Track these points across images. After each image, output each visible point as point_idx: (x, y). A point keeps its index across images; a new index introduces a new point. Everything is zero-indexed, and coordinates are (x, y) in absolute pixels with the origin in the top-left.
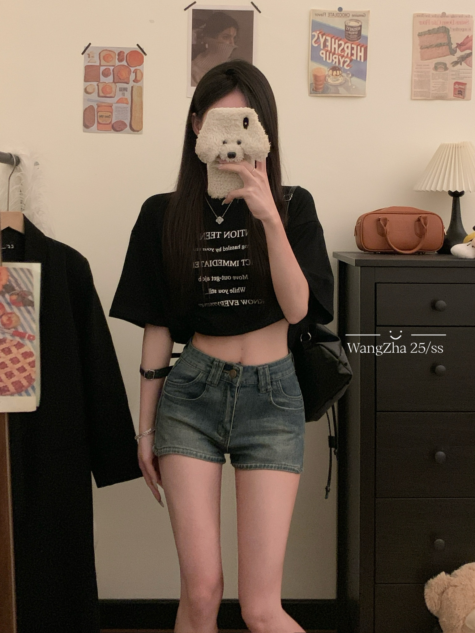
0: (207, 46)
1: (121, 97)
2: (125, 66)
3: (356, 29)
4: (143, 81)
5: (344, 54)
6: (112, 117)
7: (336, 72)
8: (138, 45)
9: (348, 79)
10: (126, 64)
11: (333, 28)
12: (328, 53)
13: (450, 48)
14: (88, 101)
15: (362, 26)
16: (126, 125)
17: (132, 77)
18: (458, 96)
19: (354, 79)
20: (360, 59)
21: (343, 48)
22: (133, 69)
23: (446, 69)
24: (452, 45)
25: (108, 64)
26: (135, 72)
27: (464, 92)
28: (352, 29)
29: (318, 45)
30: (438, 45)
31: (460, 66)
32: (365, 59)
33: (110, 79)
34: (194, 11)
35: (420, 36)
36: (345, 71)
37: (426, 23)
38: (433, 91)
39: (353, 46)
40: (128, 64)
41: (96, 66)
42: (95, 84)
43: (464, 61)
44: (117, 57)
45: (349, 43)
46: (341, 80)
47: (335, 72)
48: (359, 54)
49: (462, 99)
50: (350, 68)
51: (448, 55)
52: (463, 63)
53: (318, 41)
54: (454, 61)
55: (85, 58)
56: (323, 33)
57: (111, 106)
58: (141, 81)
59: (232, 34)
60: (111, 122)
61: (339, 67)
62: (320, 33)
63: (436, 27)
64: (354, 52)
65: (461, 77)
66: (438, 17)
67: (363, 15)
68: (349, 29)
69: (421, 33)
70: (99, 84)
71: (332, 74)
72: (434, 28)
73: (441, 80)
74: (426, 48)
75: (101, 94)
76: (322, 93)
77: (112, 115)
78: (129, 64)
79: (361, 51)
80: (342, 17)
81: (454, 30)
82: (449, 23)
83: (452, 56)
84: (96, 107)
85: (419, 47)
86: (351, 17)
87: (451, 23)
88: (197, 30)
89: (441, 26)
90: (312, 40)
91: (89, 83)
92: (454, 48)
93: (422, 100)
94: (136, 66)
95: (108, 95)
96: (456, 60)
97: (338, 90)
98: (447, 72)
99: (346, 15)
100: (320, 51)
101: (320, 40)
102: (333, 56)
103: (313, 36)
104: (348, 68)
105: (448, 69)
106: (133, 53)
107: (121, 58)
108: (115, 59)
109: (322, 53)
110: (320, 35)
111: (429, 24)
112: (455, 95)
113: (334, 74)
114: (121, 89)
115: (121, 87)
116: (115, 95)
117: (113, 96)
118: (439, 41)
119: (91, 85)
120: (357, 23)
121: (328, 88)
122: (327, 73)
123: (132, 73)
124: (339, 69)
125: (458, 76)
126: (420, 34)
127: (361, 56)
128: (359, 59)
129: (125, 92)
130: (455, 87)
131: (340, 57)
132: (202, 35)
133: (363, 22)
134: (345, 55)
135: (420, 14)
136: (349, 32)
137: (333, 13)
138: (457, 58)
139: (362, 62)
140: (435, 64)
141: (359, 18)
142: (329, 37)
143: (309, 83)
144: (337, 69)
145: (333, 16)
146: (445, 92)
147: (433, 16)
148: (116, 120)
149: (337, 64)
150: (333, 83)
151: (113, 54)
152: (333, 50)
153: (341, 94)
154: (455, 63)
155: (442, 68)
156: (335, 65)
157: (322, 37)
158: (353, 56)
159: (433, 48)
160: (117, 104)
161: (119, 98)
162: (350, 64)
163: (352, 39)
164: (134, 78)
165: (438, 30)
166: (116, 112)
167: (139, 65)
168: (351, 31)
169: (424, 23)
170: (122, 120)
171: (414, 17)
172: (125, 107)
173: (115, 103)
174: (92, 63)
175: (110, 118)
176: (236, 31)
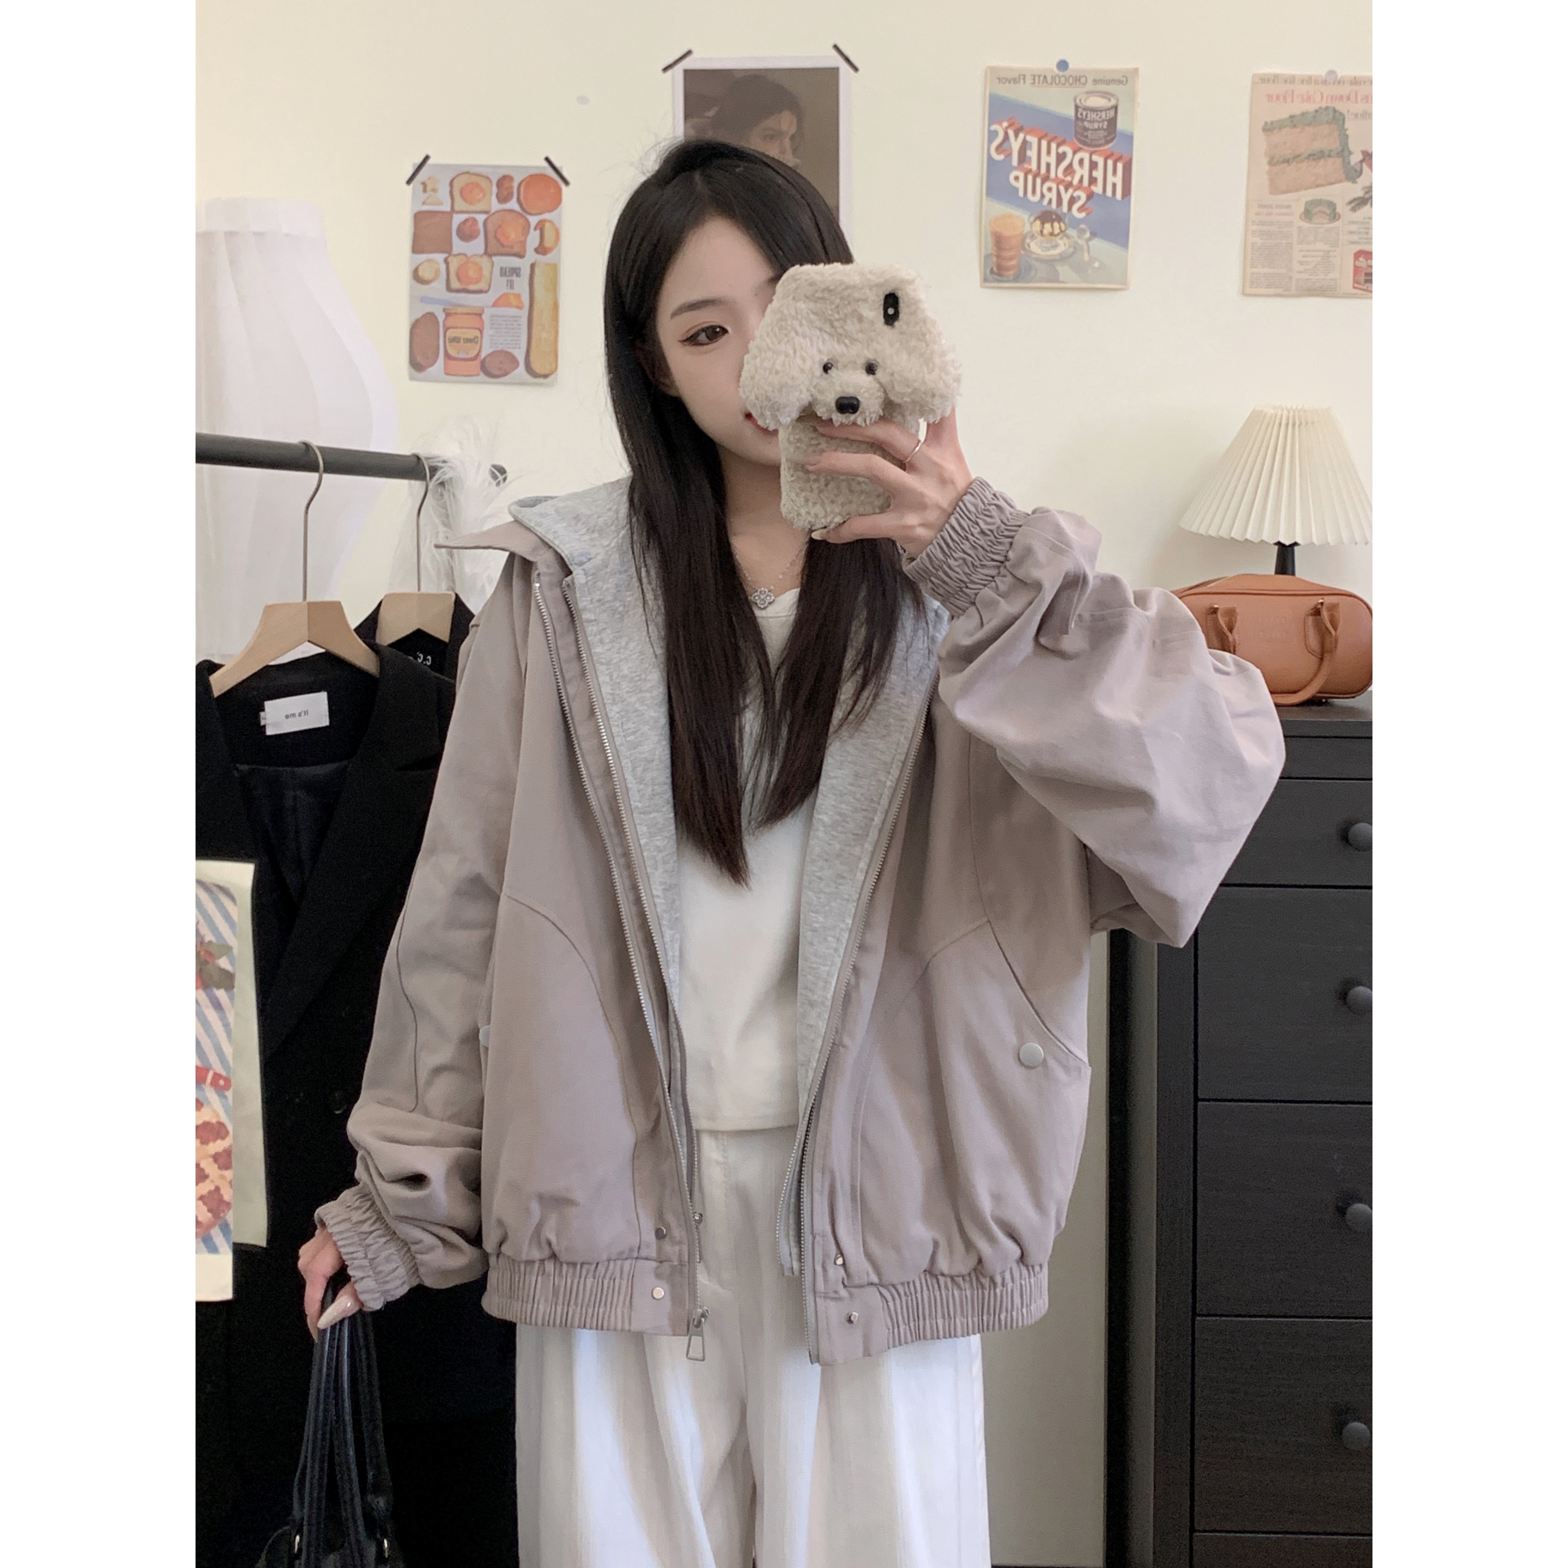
1: (506, 290)
2: (516, 212)
3: (1104, 116)
4: (560, 250)
5: (1073, 178)
6: (481, 343)
7: (1052, 226)
8: (547, 159)
9: (1081, 242)
10: (517, 207)
11: (1047, 114)
12: (1030, 178)
13: (1346, 163)
14: (421, 302)
15: (1119, 108)
16: (518, 362)
17: (533, 239)
18: (1365, 287)
19: (1097, 244)
20: (1114, 192)
21: (1070, 165)
22: (533, 220)
23: (1334, 216)
24: (1351, 157)
25: (473, 208)
26: (539, 227)
28: (1094, 115)
29: (1006, 157)
30: (1314, 155)
31: (1369, 209)
32: (1127, 191)
33: (477, 246)
34: (689, 74)
35: (1268, 130)
36: (1075, 223)
37: (1285, 98)
38: (1301, 272)
39: (1095, 158)
40: (522, 207)
41: (443, 213)
42: (440, 257)
44: (495, 189)
45: (1086, 151)
46: (1063, 246)
47: (1048, 226)
48: (1110, 179)
50: (1088, 214)
51: (1340, 181)
53: (1005, 145)
54: (1356, 195)
55: (413, 193)
56: (1019, 125)
57: (480, 315)
58: (555, 252)
59: (784, 127)
60: (478, 355)
61: (1059, 213)
62: (1010, 126)
63: (1310, 107)
64: (1098, 174)
66: (1316, 82)
67: (1121, 79)
68: (1084, 114)
69: (1272, 123)
70: (449, 260)
71: (1042, 232)
72: (1305, 110)
73: (1320, 246)
74: (1283, 162)
75: (455, 284)
76: (1016, 279)
77: (482, 337)
78: (524, 206)
79: (1115, 172)
80: (1067, 84)
81: (1356, 116)
82: (1345, 99)
83: (1348, 185)
84: (441, 317)
85: (1265, 161)
86: (1090, 86)
87: (1348, 99)
88: (696, 120)
89: (1324, 105)
90: (990, 141)
91: (423, 257)
92: (1356, 164)
93: (1274, 296)
94: (543, 213)
95: (472, 287)
96: (1360, 194)
97: (1056, 271)
98: (1337, 224)
99: (1078, 80)
100: (1011, 172)
101: (1010, 145)
102: (1043, 184)
103: (992, 135)
104: (1083, 215)
105: (1340, 217)
106: (535, 179)
107: (505, 193)
108: (491, 194)
109: (1017, 178)
110: (1011, 133)
111: (1292, 101)
112: (1356, 285)
113: (1046, 232)
114: (503, 272)
115: (504, 265)
116: (490, 286)
117: (486, 289)
118: (1317, 145)
119: (429, 260)
120: (1105, 100)
121: (1030, 268)
122: (1027, 228)
123: (532, 229)
124: (1059, 219)
126: (1269, 126)
127: (1114, 185)
128: (1109, 193)
129: (514, 278)
130: (1357, 263)
131: (1062, 188)
133: (1121, 97)
134: (1076, 182)
135: (1268, 74)
136: (1086, 124)
137: (1043, 74)
138: (1364, 188)
139: (1118, 201)
140: (1307, 203)
141: (1111, 88)
142: (1034, 135)
143: (983, 256)
144: (1054, 217)
145: (1043, 82)
146: (1331, 276)
147: (1302, 82)
148: (491, 347)
149: (1054, 205)
150: (1044, 253)
151: (483, 183)
152: (1043, 170)
153: (1063, 282)
154: (1357, 202)
155: (1327, 215)
156: (1048, 209)
157: (1016, 136)
158: (1096, 186)
159: (1302, 161)
160: (494, 309)
161: (500, 293)
162: (1086, 206)
163: (1092, 140)
164: (536, 243)
165: (1314, 117)
166: (491, 328)
167: (550, 211)
168: (1090, 122)
169: (1278, 98)
170: (506, 349)
171: (1254, 83)
172: (515, 317)
173: (490, 307)
174: (431, 204)
175: (476, 343)
176: (795, 120)
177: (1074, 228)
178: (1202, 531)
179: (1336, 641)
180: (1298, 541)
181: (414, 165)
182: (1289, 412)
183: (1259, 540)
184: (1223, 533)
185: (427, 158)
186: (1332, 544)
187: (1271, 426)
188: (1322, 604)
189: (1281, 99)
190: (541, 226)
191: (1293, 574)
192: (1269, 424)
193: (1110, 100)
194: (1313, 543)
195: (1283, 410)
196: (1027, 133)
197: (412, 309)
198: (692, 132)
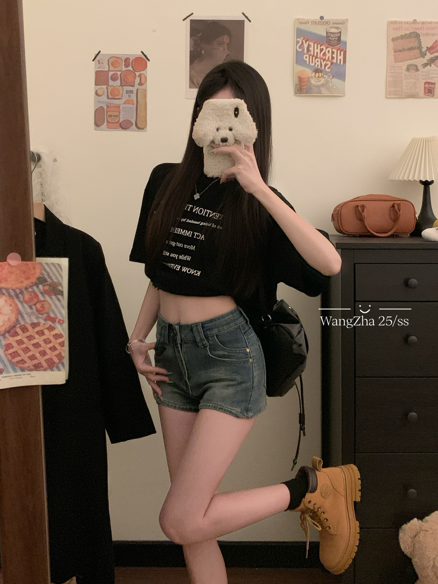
0: (203, 52)
1: (127, 98)
2: (131, 70)
3: (336, 36)
4: (147, 84)
6: (120, 117)
7: (319, 74)
8: (142, 52)
9: (330, 80)
10: (132, 69)
11: (316, 35)
12: (311, 57)
13: (421, 51)
14: (99, 102)
15: (342, 33)
16: (133, 124)
17: (137, 80)
18: (428, 94)
19: (335, 80)
20: (340, 62)
21: (325, 53)
22: (137, 74)
23: (417, 70)
24: (423, 49)
25: (116, 69)
26: (139, 76)
27: (433, 90)
28: (333, 35)
29: (302, 50)
30: (410, 49)
31: (430, 67)
32: (345, 62)
33: (118, 83)
34: (192, 21)
35: (393, 40)
36: (327, 73)
37: (399, 29)
38: (405, 90)
39: (333, 50)
40: (133, 69)
41: (105, 71)
42: (105, 87)
43: (433, 63)
44: (124, 63)
45: (330, 48)
46: (322, 81)
47: (317, 74)
48: (339, 57)
49: (432, 97)
50: (331, 70)
51: (419, 57)
52: (432, 65)
53: (302, 46)
54: (424, 63)
55: (95, 64)
56: (307, 39)
57: (119, 107)
58: (145, 84)
59: (225, 40)
60: (119, 121)
61: (321, 70)
62: (304, 39)
63: (408, 32)
64: (335, 56)
65: (431, 78)
66: (410, 23)
67: (342, 23)
68: (329, 35)
69: (395, 38)
70: (108, 88)
71: (315, 76)
72: (406, 33)
73: (412, 80)
74: (399, 51)
75: (110, 96)
76: (307, 93)
77: (120, 114)
79: (340, 55)
80: (324, 25)
81: (424, 34)
83: (421, 59)
84: (105, 108)
85: (393, 51)
86: (331, 25)
87: (421, 29)
88: (195, 38)
89: (412, 31)
90: (297, 45)
92: (424, 51)
93: (396, 98)
94: (141, 71)
95: (116, 97)
96: (426, 62)
97: (320, 90)
98: (418, 73)
99: (327, 23)
100: (304, 55)
101: (304, 46)
102: (315, 60)
103: (298, 42)
104: (329, 70)
105: (419, 70)
106: (138, 59)
107: (128, 64)
108: (122, 64)
109: (306, 57)
110: (304, 41)
111: (402, 30)
112: (424, 94)
114: (127, 92)
115: (127, 90)
116: (122, 97)
117: (121, 98)
118: (411, 45)
119: (100, 88)
121: (311, 89)
122: (310, 75)
123: (137, 77)
124: (321, 72)
125: (428, 77)
127: (340, 60)
128: (338, 62)
129: (131, 94)
130: (425, 86)
131: (322, 61)
132: (199, 42)
133: (342, 29)
134: (327, 58)
135: (393, 21)
136: (330, 38)
137: (315, 21)
138: (427, 60)
139: (342, 65)
140: (407, 65)
141: (339, 26)
142: (312, 42)
143: (295, 84)
144: (319, 71)
145: (315, 24)
146: (416, 91)
147: (405, 23)
148: (123, 119)
149: (319, 67)
150: (316, 84)
151: (120, 61)
152: (315, 54)
153: (323, 94)
154: (425, 65)
155: (414, 69)
156: (317, 68)
157: (306, 42)
158: (334, 60)
159: (406, 51)
160: (124, 105)
161: (126, 100)
162: (331, 67)
163: (332, 44)
164: (139, 82)
165: (409, 36)
166: (123, 112)
167: (143, 71)
168: (331, 37)
169: (397, 29)
170: (128, 119)
171: (388, 24)
172: (131, 108)
173: (122, 104)
174: (102, 68)
175: (118, 117)
181: (95, 54)
185: (100, 51)
188: (395, 204)
193: (338, 30)
196: (310, 42)
197: (95, 104)
198: (192, 42)
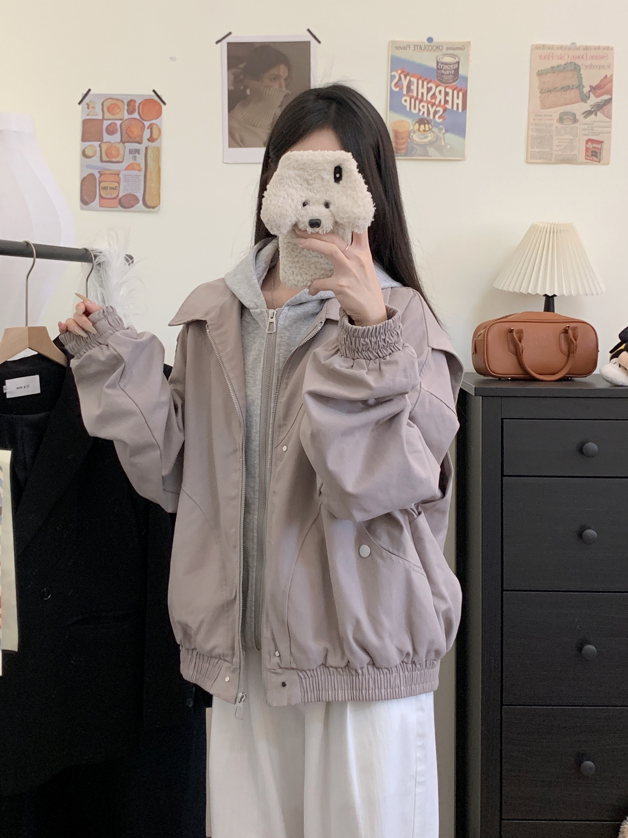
0: (248, 92)
1: (131, 161)
2: (137, 119)
3: (452, 67)
4: (161, 140)
5: (435, 101)
6: (119, 189)
7: (425, 126)
8: (154, 91)
9: (440, 135)
10: (138, 117)
11: (420, 66)
12: (413, 101)
13: (581, 93)
14: (87, 168)
15: (460, 63)
16: (138, 200)
17: (147, 134)
18: (591, 159)
19: (449, 136)
20: (458, 108)
21: (434, 94)
22: (147, 124)
23: (575, 120)
24: (584, 88)
25: (114, 117)
27: (600, 153)
28: (447, 67)
29: (400, 89)
30: (564, 88)
31: (595, 117)
32: (464, 107)
33: (117, 137)
34: (228, 44)
35: (540, 75)
36: (437, 125)
37: (548, 58)
38: (557, 151)
39: (447, 90)
40: (140, 117)
41: (98, 120)
42: (96, 144)
43: (601, 110)
44: (126, 107)
45: (443, 86)
46: (430, 137)
47: (422, 126)
48: (456, 101)
49: (597, 163)
50: (444, 120)
51: (578, 102)
52: (599, 113)
53: (400, 82)
54: (587, 110)
55: (82, 109)
56: (407, 73)
57: (118, 175)
58: (158, 140)
59: (281, 73)
60: (118, 196)
61: (428, 119)
62: (402, 73)
63: (562, 62)
64: (449, 98)
65: (596, 133)
66: (565, 49)
67: (461, 47)
68: (442, 66)
69: (542, 71)
70: (102, 145)
71: (419, 129)
72: (559, 64)
73: (567, 137)
74: (548, 92)
75: (105, 158)
76: (406, 155)
77: (119, 187)
78: (142, 117)
79: (458, 97)
80: (432, 50)
81: (587, 66)
82: (581, 58)
83: (582, 104)
84: (97, 176)
85: (538, 91)
86: (445, 51)
87: (582, 57)
88: (234, 70)
89: (569, 61)
90: (391, 82)
91: (88, 144)
92: (586, 93)
93: (542, 163)
94: (152, 120)
95: (114, 160)
96: (589, 109)
97: (427, 151)
98: (575, 125)
99: (438, 48)
100: (402, 97)
101: (402, 82)
102: (419, 103)
103: (393, 77)
104: (441, 120)
105: (578, 121)
106: (147, 102)
107: (132, 109)
108: (124, 110)
109: (406, 101)
110: (402, 76)
111: (553, 59)
112: (587, 157)
113: (421, 129)
114: (131, 152)
115: (131, 148)
116: (123, 159)
117: (121, 160)
118: (566, 83)
119: (90, 145)
120: (453, 59)
121: (413, 149)
122: (411, 127)
123: (146, 128)
124: (428, 122)
125: (592, 131)
126: (540, 72)
127: (458, 104)
128: (455, 108)
129: (137, 155)
130: (587, 146)
131: (430, 106)
132: (241, 77)
133: (461, 57)
134: (437, 102)
135: (540, 45)
136: (443, 71)
137: (419, 45)
138: (591, 106)
139: (460, 113)
140: (560, 113)
141: (456, 52)
142: (415, 77)
144: (426, 121)
145: (420, 49)
146: (573, 153)
147: (558, 48)
148: (124, 192)
149: (426, 115)
150: (421, 141)
151: (120, 104)
152: (420, 96)
153: (431, 156)
154: (587, 113)
155: (570, 119)
156: (423, 117)
157: (405, 77)
158: (448, 105)
159: (558, 91)
160: (126, 171)
161: (129, 163)
162: (443, 115)
163: (445, 80)
164: (149, 136)
165: (564, 68)
166: (125, 182)
167: (156, 119)
168: (445, 70)
169: (545, 57)
170: (132, 193)
171: (532, 50)
172: (137, 176)
173: (123, 170)
174: (92, 115)
175: (117, 190)
176: (287, 69)
177: (436, 127)
178: (505, 289)
179: (576, 347)
180: (556, 294)
181: (82, 94)
182: (551, 225)
183: (535, 293)
184: (517, 290)
185: (89, 90)
186: (574, 295)
187: (541, 233)
188: (569, 327)
189: (547, 57)
190: (151, 127)
191: (554, 311)
192: (540, 232)
194: (564, 295)
195: (548, 224)
196: (410, 77)
197: (82, 171)
198: (232, 76)
